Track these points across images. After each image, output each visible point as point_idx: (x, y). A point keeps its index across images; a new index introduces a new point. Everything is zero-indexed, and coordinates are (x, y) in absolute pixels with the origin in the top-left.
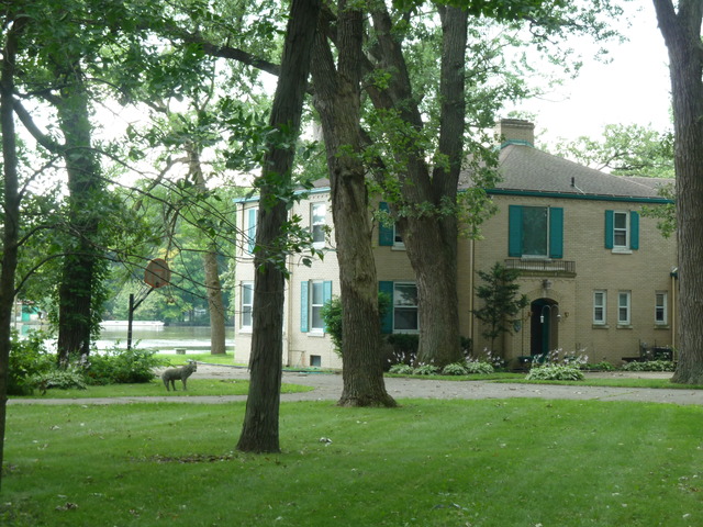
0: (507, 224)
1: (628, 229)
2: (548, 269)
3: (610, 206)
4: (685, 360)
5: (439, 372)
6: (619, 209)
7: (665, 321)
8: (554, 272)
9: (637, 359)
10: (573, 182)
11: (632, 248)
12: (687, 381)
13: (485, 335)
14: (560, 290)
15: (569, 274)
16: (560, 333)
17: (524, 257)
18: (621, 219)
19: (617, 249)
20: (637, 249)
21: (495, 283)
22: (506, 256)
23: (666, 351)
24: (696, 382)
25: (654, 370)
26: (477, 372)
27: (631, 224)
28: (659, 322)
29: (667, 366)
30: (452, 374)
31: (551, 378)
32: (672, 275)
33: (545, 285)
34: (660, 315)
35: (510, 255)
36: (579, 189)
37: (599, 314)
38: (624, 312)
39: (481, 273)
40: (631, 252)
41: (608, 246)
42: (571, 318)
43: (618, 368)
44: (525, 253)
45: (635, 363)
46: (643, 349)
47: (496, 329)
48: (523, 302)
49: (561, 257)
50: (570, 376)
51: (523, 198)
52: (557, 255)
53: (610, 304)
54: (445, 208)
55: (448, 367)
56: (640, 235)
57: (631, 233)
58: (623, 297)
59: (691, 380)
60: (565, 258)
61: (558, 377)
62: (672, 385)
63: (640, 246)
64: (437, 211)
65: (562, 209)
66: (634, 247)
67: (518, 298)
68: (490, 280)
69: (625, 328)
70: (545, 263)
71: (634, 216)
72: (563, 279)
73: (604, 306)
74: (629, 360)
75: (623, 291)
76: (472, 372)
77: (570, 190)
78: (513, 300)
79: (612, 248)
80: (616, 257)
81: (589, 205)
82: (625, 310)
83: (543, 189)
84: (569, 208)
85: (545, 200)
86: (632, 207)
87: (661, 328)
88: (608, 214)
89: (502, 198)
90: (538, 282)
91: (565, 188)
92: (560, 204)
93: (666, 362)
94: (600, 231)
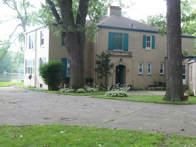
0: (108, 38)
1: (151, 42)
2: (122, 54)
3: (145, 34)
4: (169, 90)
5: (74, 92)
6: (148, 35)
7: (163, 73)
8: (124, 56)
9: (153, 86)
10: (132, 25)
11: (152, 48)
12: (170, 100)
13: (98, 78)
14: (126, 62)
15: (130, 56)
16: (126, 77)
17: (114, 50)
18: (149, 38)
19: (147, 48)
20: (154, 48)
21: (102, 59)
22: (107, 50)
23: (163, 83)
24: (174, 101)
25: (159, 90)
26: (90, 92)
27: (152, 40)
28: (161, 73)
29: (163, 88)
30: (79, 92)
31: (114, 96)
32: (166, 57)
33: (121, 60)
34: (161, 71)
35: (109, 49)
36: (134, 28)
37: (141, 70)
38: (149, 70)
39: (98, 55)
40: (152, 49)
41: (144, 47)
42: (130, 72)
43: (147, 89)
44: (115, 49)
45: (152, 87)
46: (155, 83)
47: (102, 75)
48: (112, 66)
49: (127, 51)
50: (122, 95)
51: (114, 30)
52: (126, 50)
53: (145, 67)
54: (78, 29)
55: (79, 90)
56: (155, 44)
57: (152, 43)
58: (149, 65)
59: (172, 99)
60: (129, 51)
61: (117, 96)
62: (163, 101)
63: (155, 47)
64: (75, 30)
65: (128, 34)
66: (153, 48)
67: (110, 64)
68: (101, 58)
69: (149, 75)
70: (121, 52)
71: (153, 37)
72: (128, 58)
73: (142, 68)
74: (151, 86)
75: (149, 63)
76: (88, 92)
77: (131, 27)
78: (108, 65)
79: (145, 48)
80: (147, 51)
81: (138, 33)
82: (150, 69)
83: (122, 27)
84: (130, 34)
85: (122, 30)
86: (153, 34)
87: (162, 75)
88: (144, 36)
89: (106, 29)
90: (119, 59)
91: (130, 27)
92: (127, 32)
93: (163, 87)
94: (141, 42)
